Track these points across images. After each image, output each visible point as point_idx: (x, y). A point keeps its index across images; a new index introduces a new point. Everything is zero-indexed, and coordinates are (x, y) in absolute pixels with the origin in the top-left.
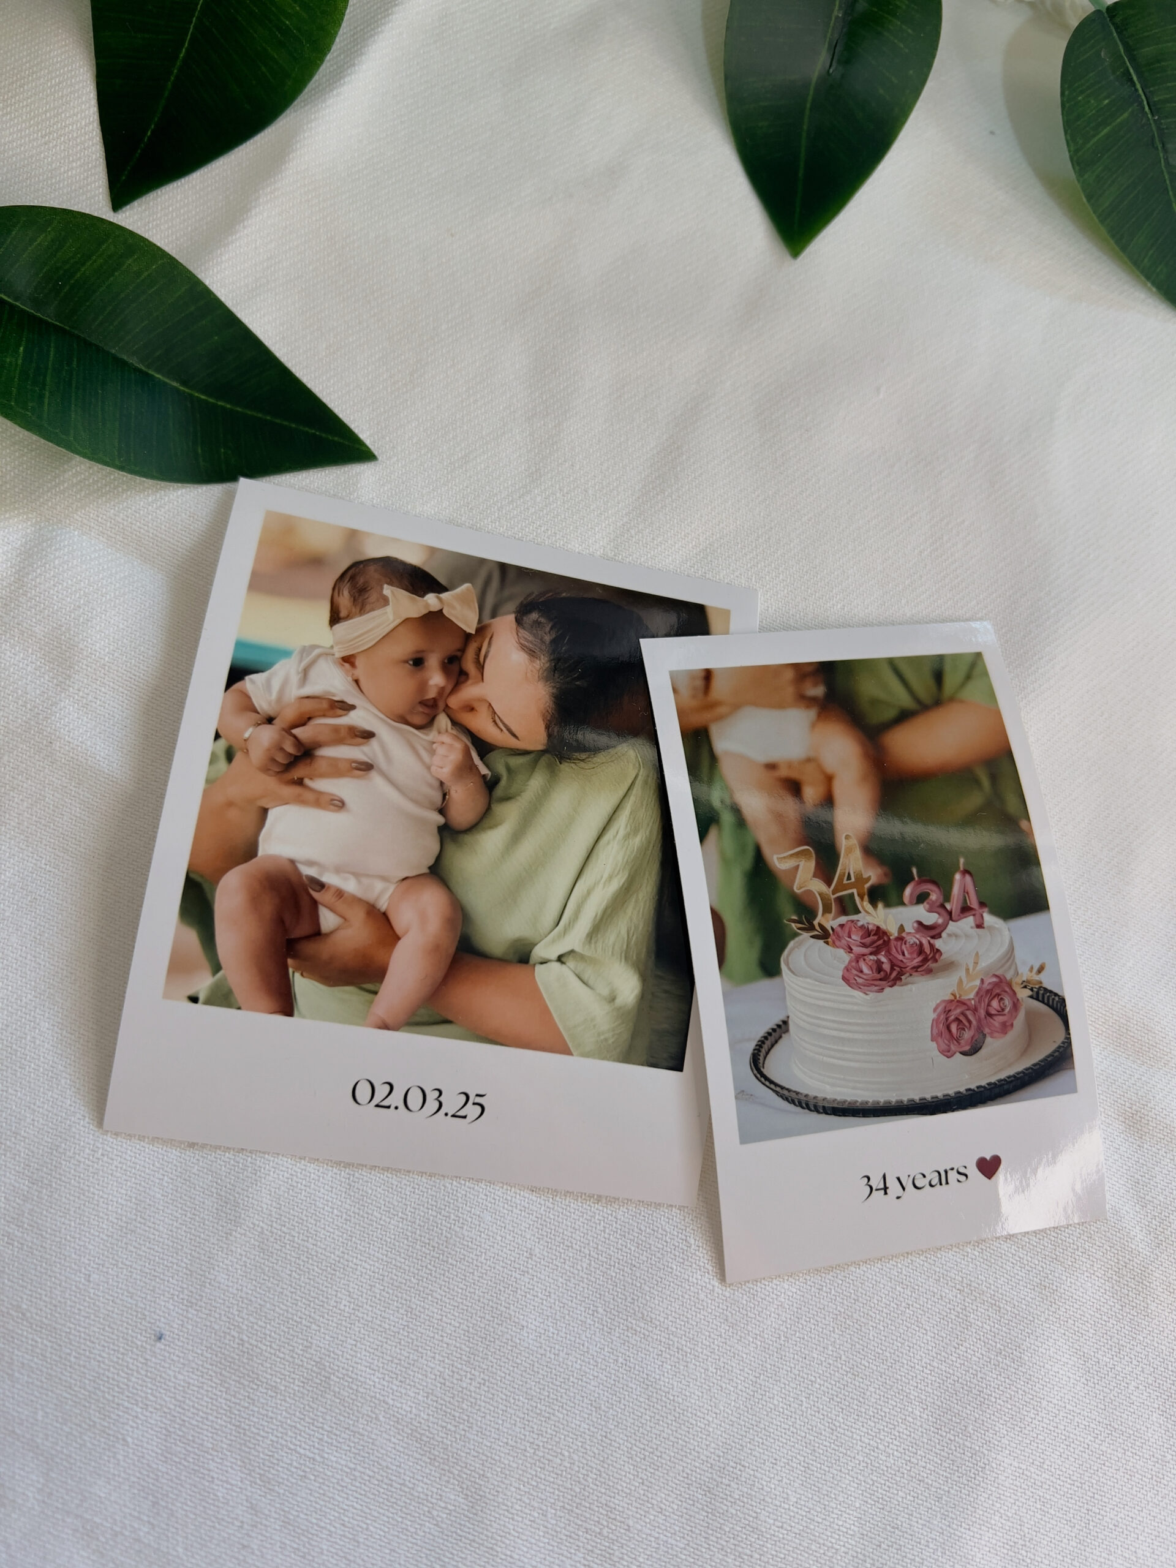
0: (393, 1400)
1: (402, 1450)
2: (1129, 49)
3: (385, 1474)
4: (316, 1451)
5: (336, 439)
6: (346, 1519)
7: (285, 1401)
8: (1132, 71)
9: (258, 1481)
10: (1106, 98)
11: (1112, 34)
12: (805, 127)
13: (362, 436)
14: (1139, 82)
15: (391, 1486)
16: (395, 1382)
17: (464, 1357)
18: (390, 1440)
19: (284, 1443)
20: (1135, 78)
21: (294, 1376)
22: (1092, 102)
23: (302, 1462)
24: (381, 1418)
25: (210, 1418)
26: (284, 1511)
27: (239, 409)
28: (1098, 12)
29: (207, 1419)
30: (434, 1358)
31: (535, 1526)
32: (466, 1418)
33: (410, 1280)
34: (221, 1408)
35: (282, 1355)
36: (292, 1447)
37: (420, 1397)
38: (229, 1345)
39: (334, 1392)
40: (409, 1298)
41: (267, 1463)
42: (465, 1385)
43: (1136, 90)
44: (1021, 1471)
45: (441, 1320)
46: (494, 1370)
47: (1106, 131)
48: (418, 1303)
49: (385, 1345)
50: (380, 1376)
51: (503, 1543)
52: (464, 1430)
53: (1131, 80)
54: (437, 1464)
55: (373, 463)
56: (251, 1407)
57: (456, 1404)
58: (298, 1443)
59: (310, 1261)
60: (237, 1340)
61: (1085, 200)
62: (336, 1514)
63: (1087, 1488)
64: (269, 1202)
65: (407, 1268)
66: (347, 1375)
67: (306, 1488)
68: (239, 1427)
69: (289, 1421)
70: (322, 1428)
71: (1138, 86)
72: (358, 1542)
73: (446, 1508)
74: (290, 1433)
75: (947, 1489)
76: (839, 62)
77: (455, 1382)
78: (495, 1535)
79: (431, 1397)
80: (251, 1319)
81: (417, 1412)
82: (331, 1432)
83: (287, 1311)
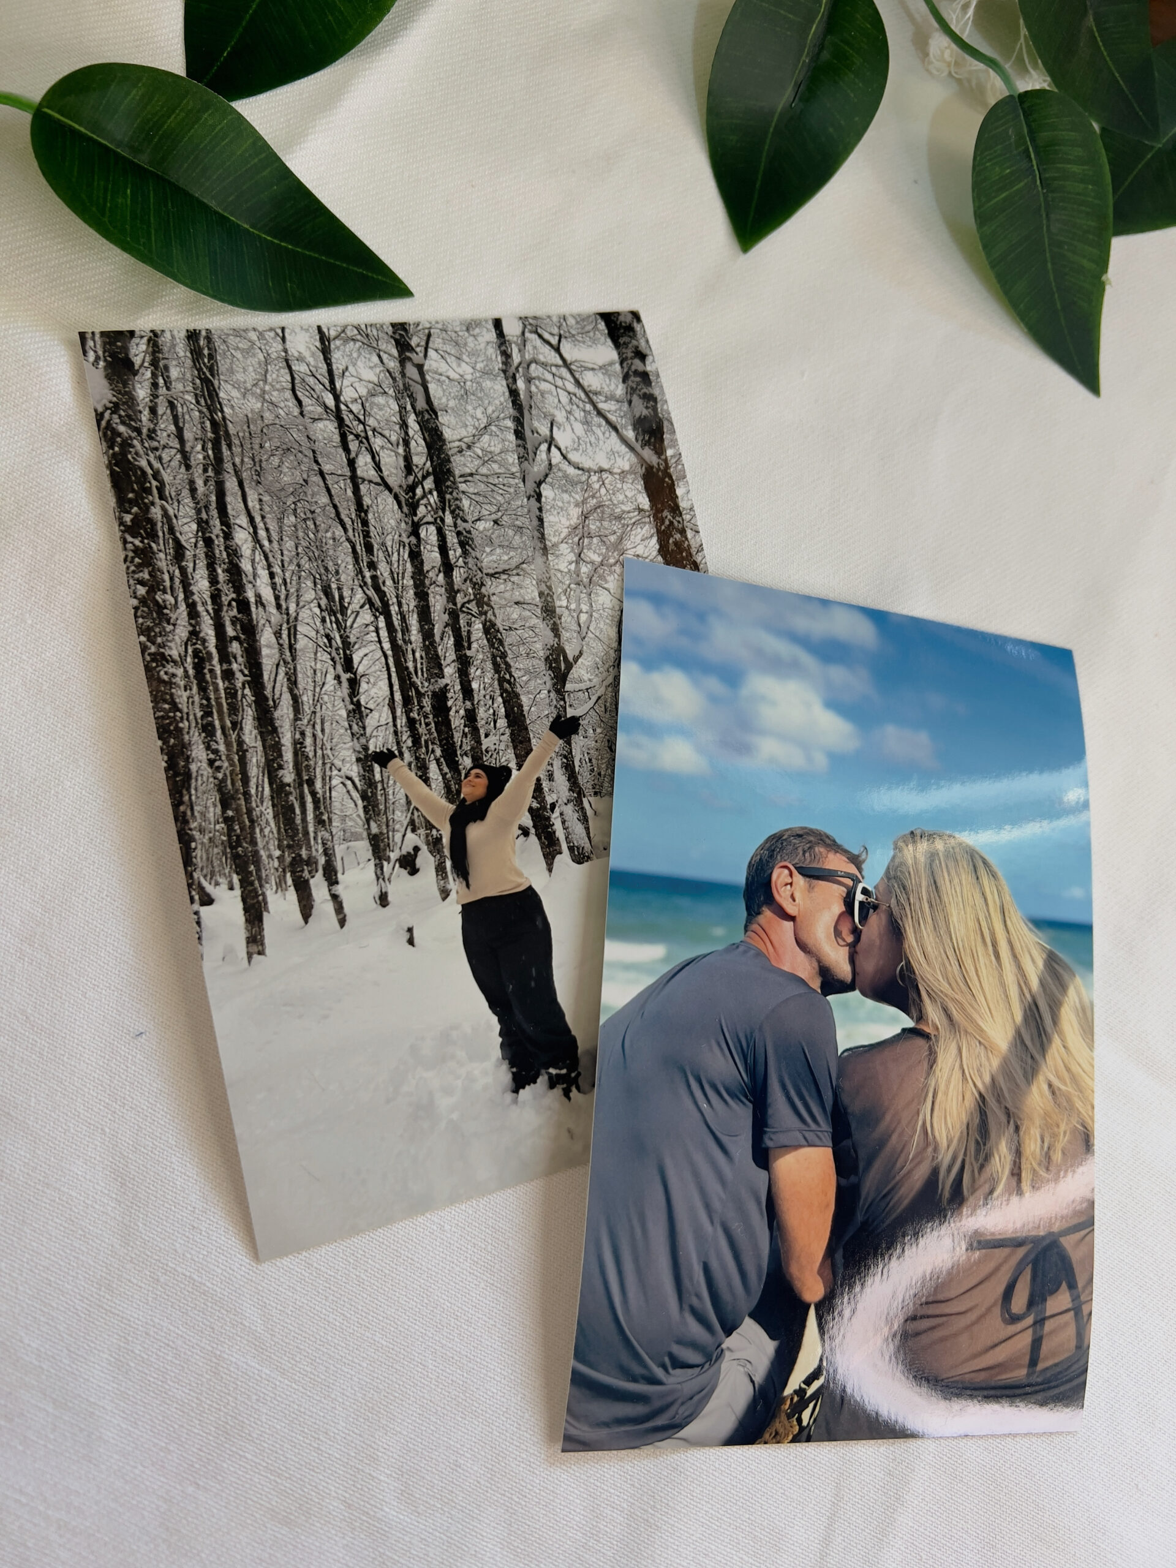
2: (1031, 132)
8: (1031, 149)
10: (1008, 168)
11: (1019, 116)
12: (766, 147)
14: (1036, 159)
20: (1033, 156)
22: (997, 169)
28: (1011, 97)
43: (1032, 166)
47: (1004, 195)
53: (1029, 157)
61: (981, 248)
71: (1034, 162)
76: (800, 100)
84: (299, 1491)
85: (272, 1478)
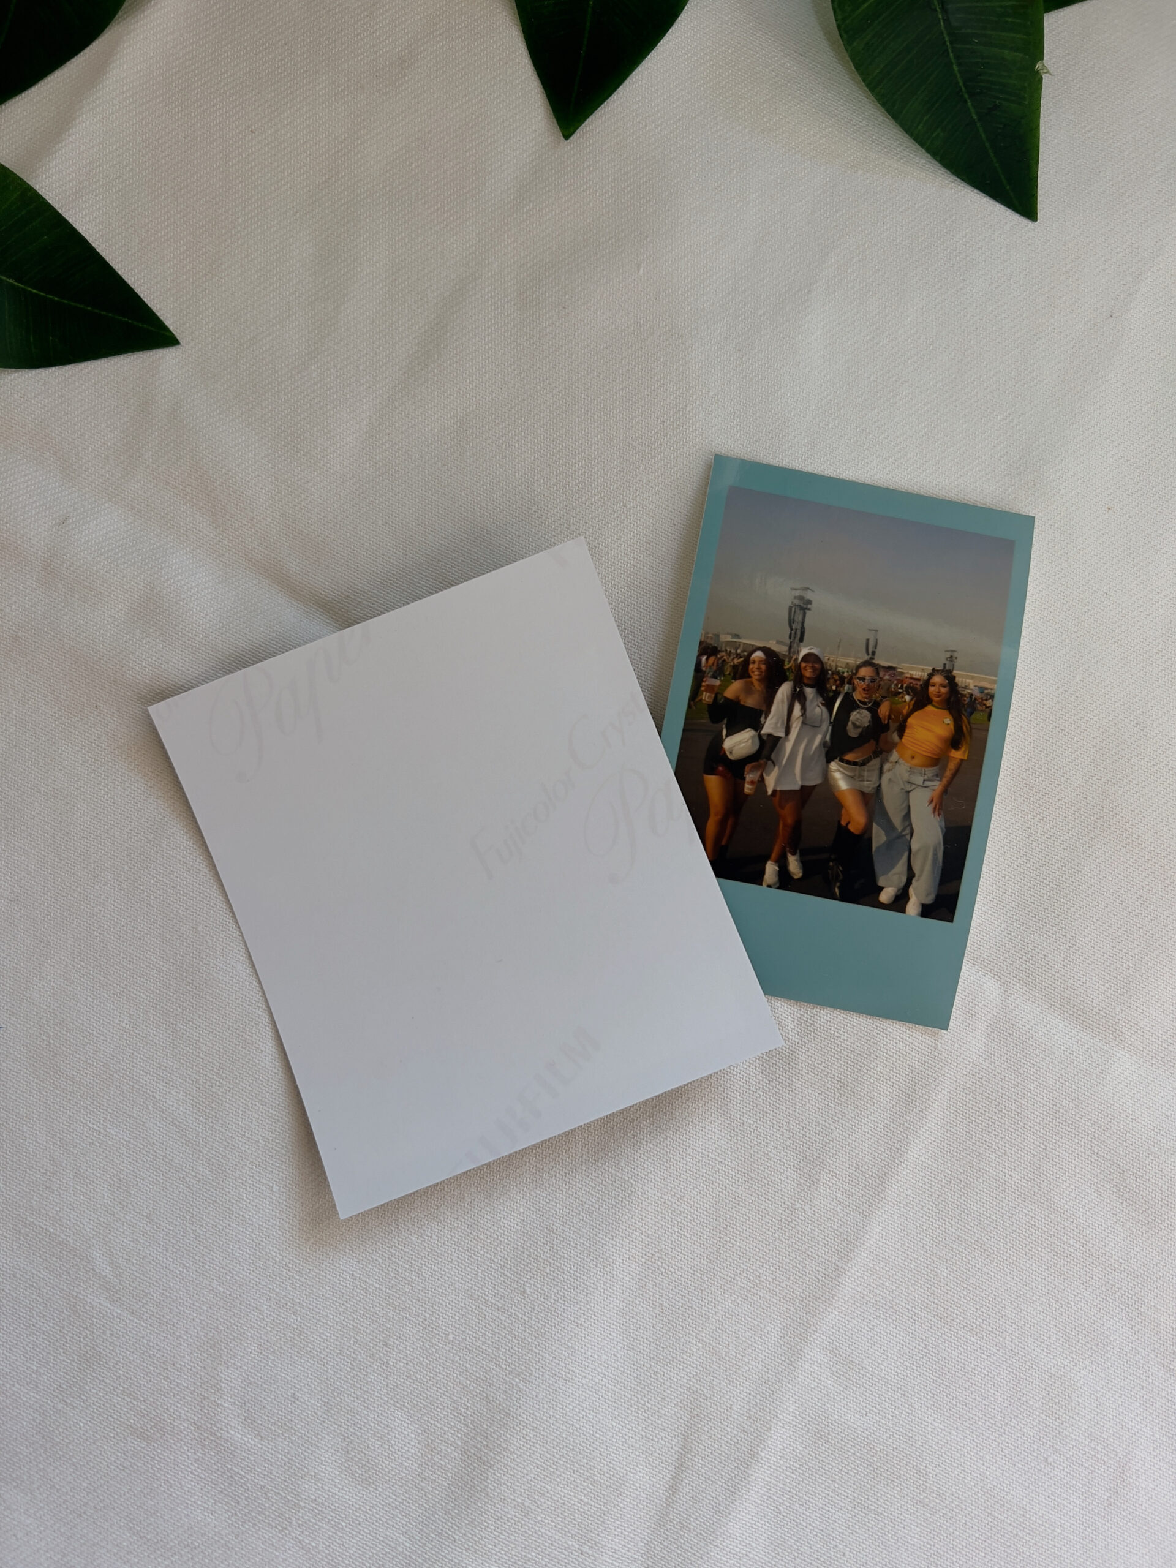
0: (160, 1095)
1: (165, 1132)
3: (151, 1148)
4: (102, 1126)
5: (145, 326)
6: (122, 1176)
7: (80, 1089)
9: (58, 1143)
13: (168, 323)
15: (156, 1156)
16: (161, 1083)
17: (215, 1070)
18: (156, 1125)
19: (78, 1118)
21: (87, 1072)
23: (91, 1132)
24: (150, 1107)
25: (25, 1095)
26: (76, 1165)
27: (66, 301)
29: (23, 1096)
30: (192, 1068)
31: (263, 1196)
32: (214, 1114)
33: (177, 1010)
34: (34, 1089)
35: (78, 1056)
36: (84, 1121)
37: (180, 1096)
38: (40, 1045)
39: (116, 1085)
40: (175, 1023)
41: (65, 1131)
42: (214, 1090)
44: (663, 1200)
45: (199, 1041)
46: (237, 1082)
48: (182, 1027)
49: (155, 1056)
50: (151, 1077)
51: (238, 1206)
52: (212, 1122)
54: (190, 1145)
55: (174, 348)
56: (55, 1091)
57: (207, 1103)
58: (88, 1119)
59: (102, 989)
60: (45, 1042)
61: (852, 70)
62: (115, 1172)
63: (721, 1221)
64: (73, 944)
65: (175, 1000)
66: (126, 1074)
67: (93, 1151)
68: (46, 1103)
69: (82, 1103)
70: (107, 1110)
72: (130, 1193)
73: (196, 1176)
74: (82, 1111)
75: (597, 1207)
77: (208, 1087)
78: (232, 1200)
79: (188, 1096)
80: (56, 1028)
81: (178, 1107)
82: (113, 1114)
83: (83, 1025)
84: (153, 1412)
85: (129, 1400)
